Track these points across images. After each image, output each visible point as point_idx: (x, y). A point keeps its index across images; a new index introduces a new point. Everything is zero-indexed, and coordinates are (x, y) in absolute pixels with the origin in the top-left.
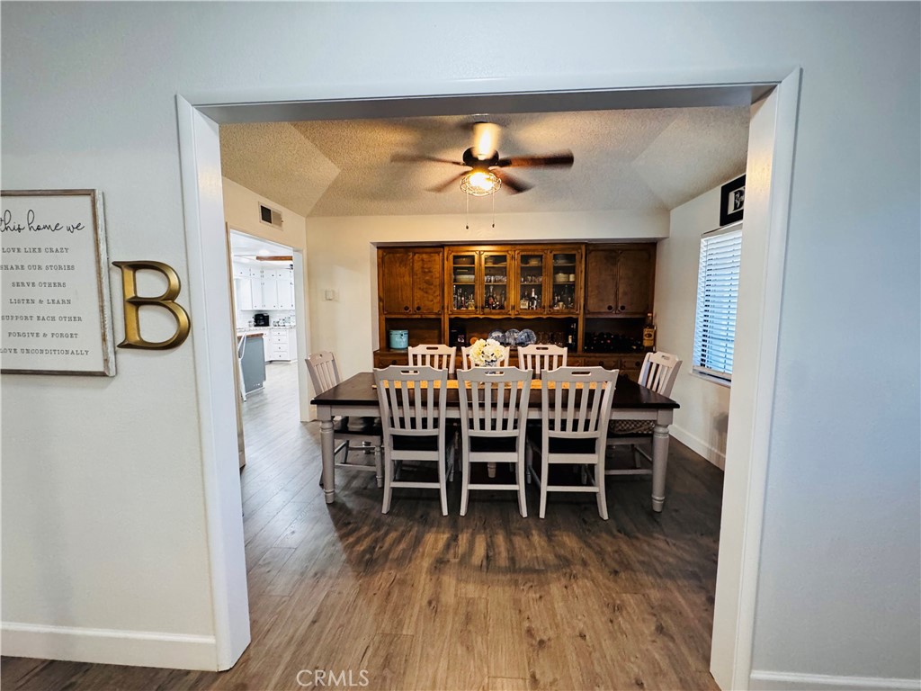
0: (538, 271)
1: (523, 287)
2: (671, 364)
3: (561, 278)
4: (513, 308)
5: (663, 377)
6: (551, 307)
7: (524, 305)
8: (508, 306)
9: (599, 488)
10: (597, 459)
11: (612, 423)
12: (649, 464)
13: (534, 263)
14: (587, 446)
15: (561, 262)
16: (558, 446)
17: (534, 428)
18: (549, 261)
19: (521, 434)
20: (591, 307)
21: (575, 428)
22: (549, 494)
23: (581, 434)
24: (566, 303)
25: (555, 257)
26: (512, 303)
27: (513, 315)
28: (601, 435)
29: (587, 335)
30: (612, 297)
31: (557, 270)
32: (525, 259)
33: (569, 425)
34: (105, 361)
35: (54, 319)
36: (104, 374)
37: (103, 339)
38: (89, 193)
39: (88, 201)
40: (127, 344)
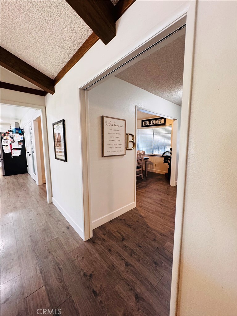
34: (125, 152)
35: (117, 144)
36: (125, 155)
37: (125, 148)
38: (125, 120)
39: (124, 122)
40: (127, 149)
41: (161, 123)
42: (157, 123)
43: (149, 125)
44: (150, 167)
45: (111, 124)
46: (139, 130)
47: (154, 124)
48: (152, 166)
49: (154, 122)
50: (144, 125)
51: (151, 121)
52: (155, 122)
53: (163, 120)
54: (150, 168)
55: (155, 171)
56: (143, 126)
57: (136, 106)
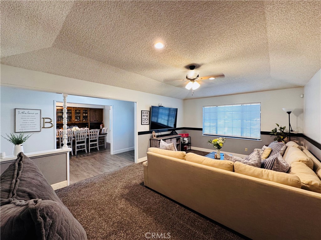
0: (79, 113)
1: (76, 116)
2: (106, 129)
3: (84, 115)
4: (73, 121)
5: (105, 131)
6: (83, 120)
7: (76, 120)
8: (72, 121)
9: (98, 146)
10: (97, 142)
11: (99, 137)
12: (104, 144)
13: (78, 111)
14: (96, 141)
15: (84, 112)
16: (91, 141)
17: (88, 139)
18: (82, 112)
19: (86, 140)
20: (91, 120)
21: (94, 138)
22: (90, 149)
23: (95, 139)
24: (86, 120)
25: (83, 110)
26: (73, 120)
27: (73, 122)
28: (98, 139)
29: (90, 126)
30: (95, 119)
31: (83, 113)
32: (76, 111)
33: (93, 138)
35: (31, 125)
36: (40, 131)
37: (41, 127)
38: (41, 110)
39: (39, 111)
40: (44, 127)
45: (24, 113)
57: (54, 101)
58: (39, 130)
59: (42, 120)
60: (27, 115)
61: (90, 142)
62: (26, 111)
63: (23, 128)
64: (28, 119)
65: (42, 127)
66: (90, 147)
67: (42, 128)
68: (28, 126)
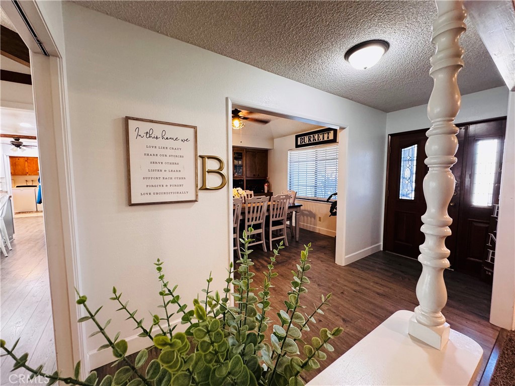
3: (236, 162)
9: (285, 237)
19: (264, 222)
20: (248, 174)
22: (272, 241)
24: (238, 173)
30: (255, 171)
31: (235, 158)
33: (278, 215)
34: (197, 195)
35: (171, 178)
36: (196, 201)
37: (197, 186)
38: (195, 128)
39: (192, 130)
40: (204, 188)
41: (328, 138)
42: (322, 139)
43: (307, 142)
44: (311, 221)
45: (153, 136)
46: (293, 152)
47: (317, 141)
48: (313, 219)
49: (316, 137)
50: (299, 143)
51: (312, 136)
52: (318, 137)
53: (332, 132)
54: (311, 224)
55: (319, 229)
56: (297, 146)
57: (227, 99)
58: (194, 199)
59: (200, 161)
60: (161, 142)
61: (273, 226)
62: (158, 129)
63: (152, 190)
64: (164, 159)
65: (199, 186)
66: (272, 238)
67: (200, 189)
68: (165, 182)
